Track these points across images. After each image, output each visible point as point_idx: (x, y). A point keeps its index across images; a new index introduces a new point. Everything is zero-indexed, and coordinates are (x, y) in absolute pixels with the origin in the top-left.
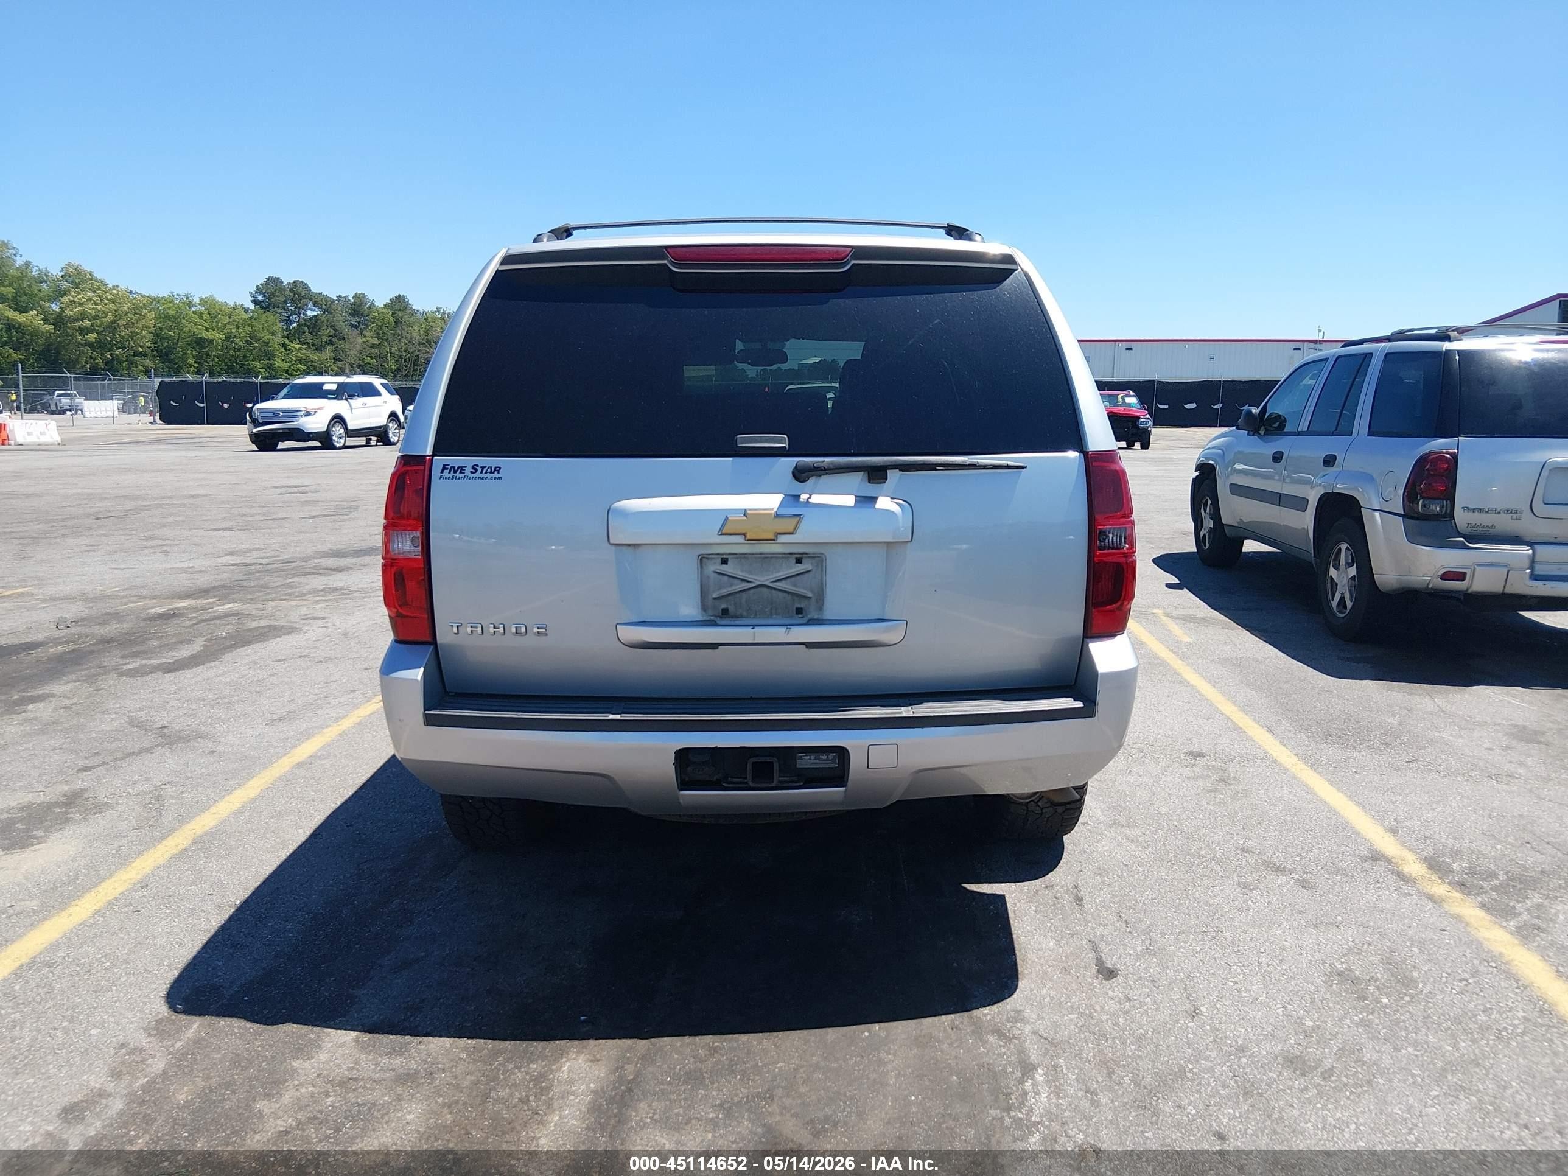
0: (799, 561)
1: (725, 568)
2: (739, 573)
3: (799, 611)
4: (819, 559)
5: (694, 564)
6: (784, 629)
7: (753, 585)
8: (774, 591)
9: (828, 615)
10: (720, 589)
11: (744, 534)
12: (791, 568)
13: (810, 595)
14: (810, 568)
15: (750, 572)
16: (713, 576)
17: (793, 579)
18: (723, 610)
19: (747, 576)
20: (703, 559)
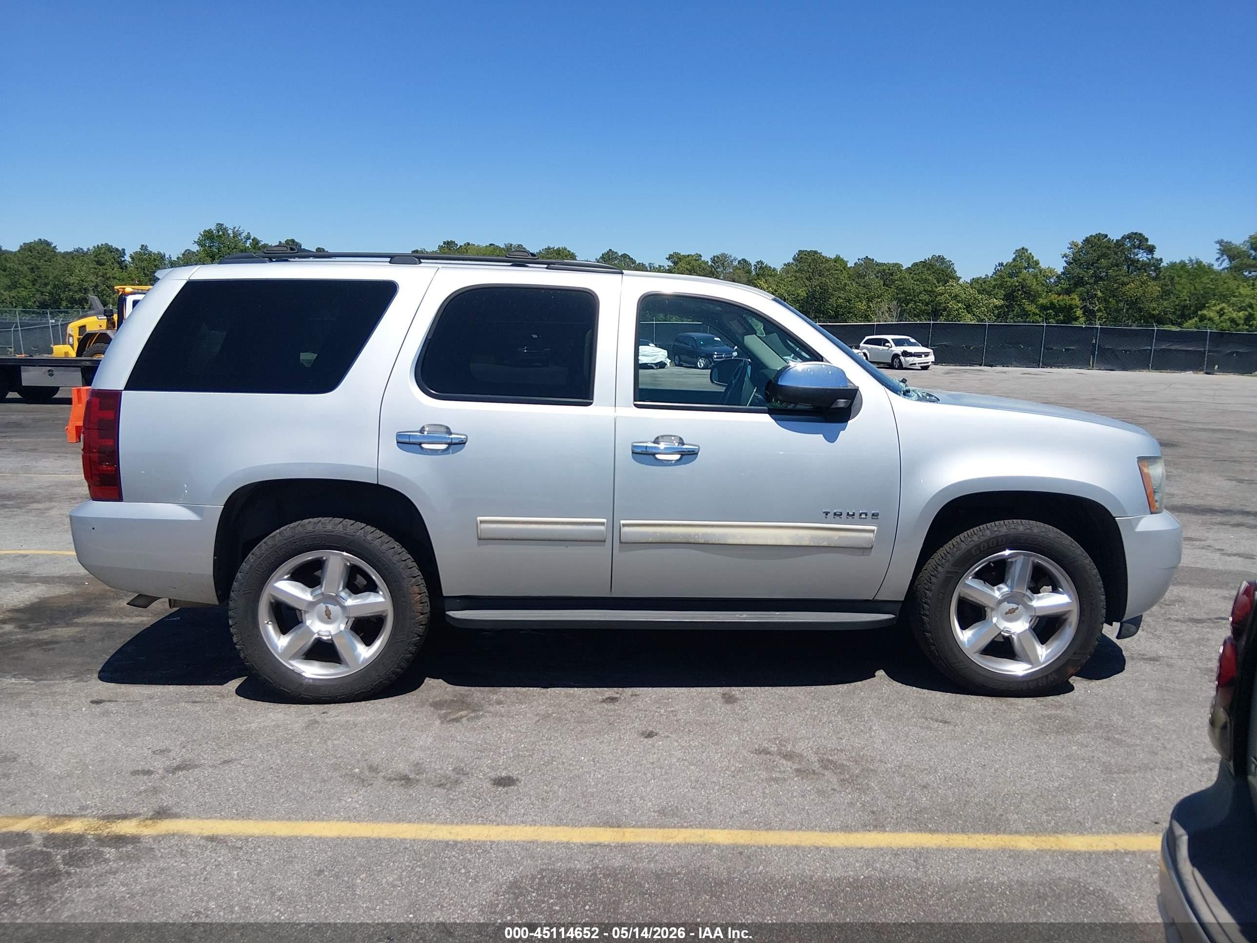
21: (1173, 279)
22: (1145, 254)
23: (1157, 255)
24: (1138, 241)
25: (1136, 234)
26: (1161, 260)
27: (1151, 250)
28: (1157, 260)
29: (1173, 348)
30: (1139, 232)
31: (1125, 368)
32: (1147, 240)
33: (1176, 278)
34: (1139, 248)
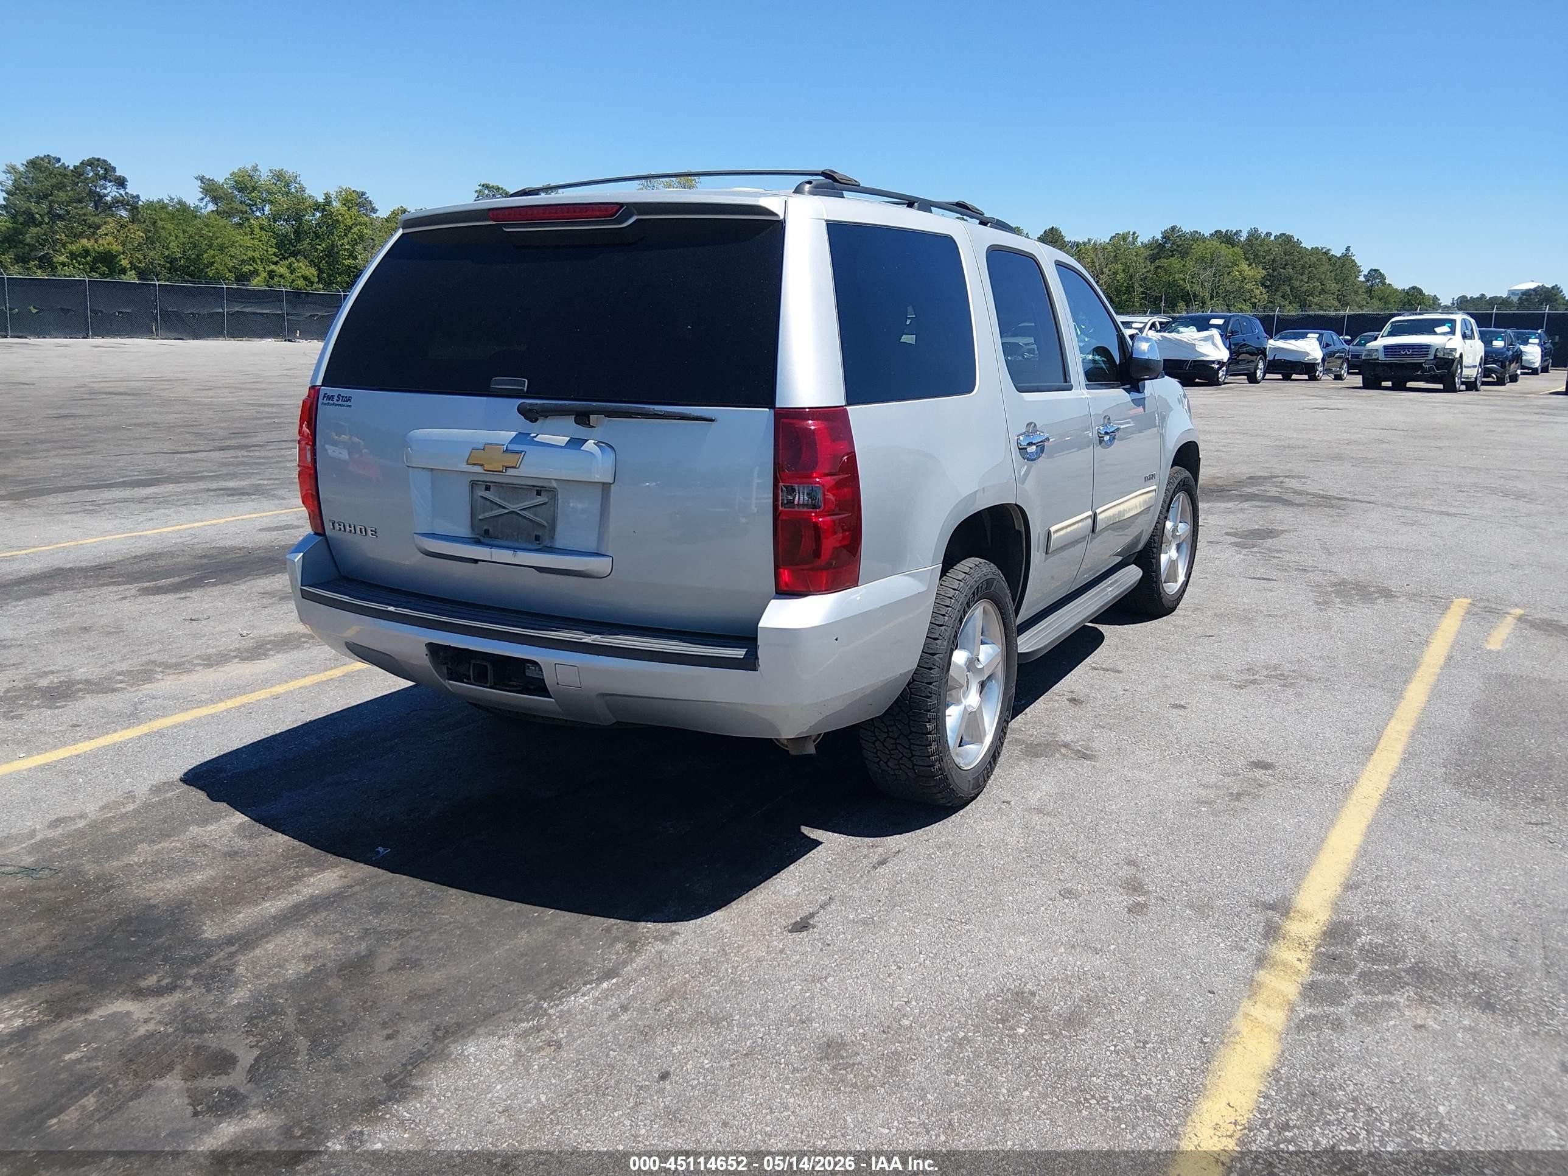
0: (539, 493)
1: (487, 494)
2: (497, 500)
3: (537, 538)
4: (552, 492)
5: (466, 490)
6: (511, 552)
7: (507, 511)
8: (520, 518)
9: (558, 544)
10: (484, 512)
11: (482, 465)
12: (533, 499)
13: (546, 524)
14: (547, 500)
15: (504, 499)
16: (480, 499)
17: (534, 509)
18: (485, 530)
19: (504, 503)
20: (474, 484)
21: (155, 222)
22: (114, 188)
23: (132, 189)
24: (104, 170)
25: (98, 160)
26: (138, 197)
27: (121, 183)
28: (133, 197)
29: (247, 310)
30: (102, 158)
31: (196, 336)
32: (114, 169)
33: (159, 221)
34: (105, 178)
